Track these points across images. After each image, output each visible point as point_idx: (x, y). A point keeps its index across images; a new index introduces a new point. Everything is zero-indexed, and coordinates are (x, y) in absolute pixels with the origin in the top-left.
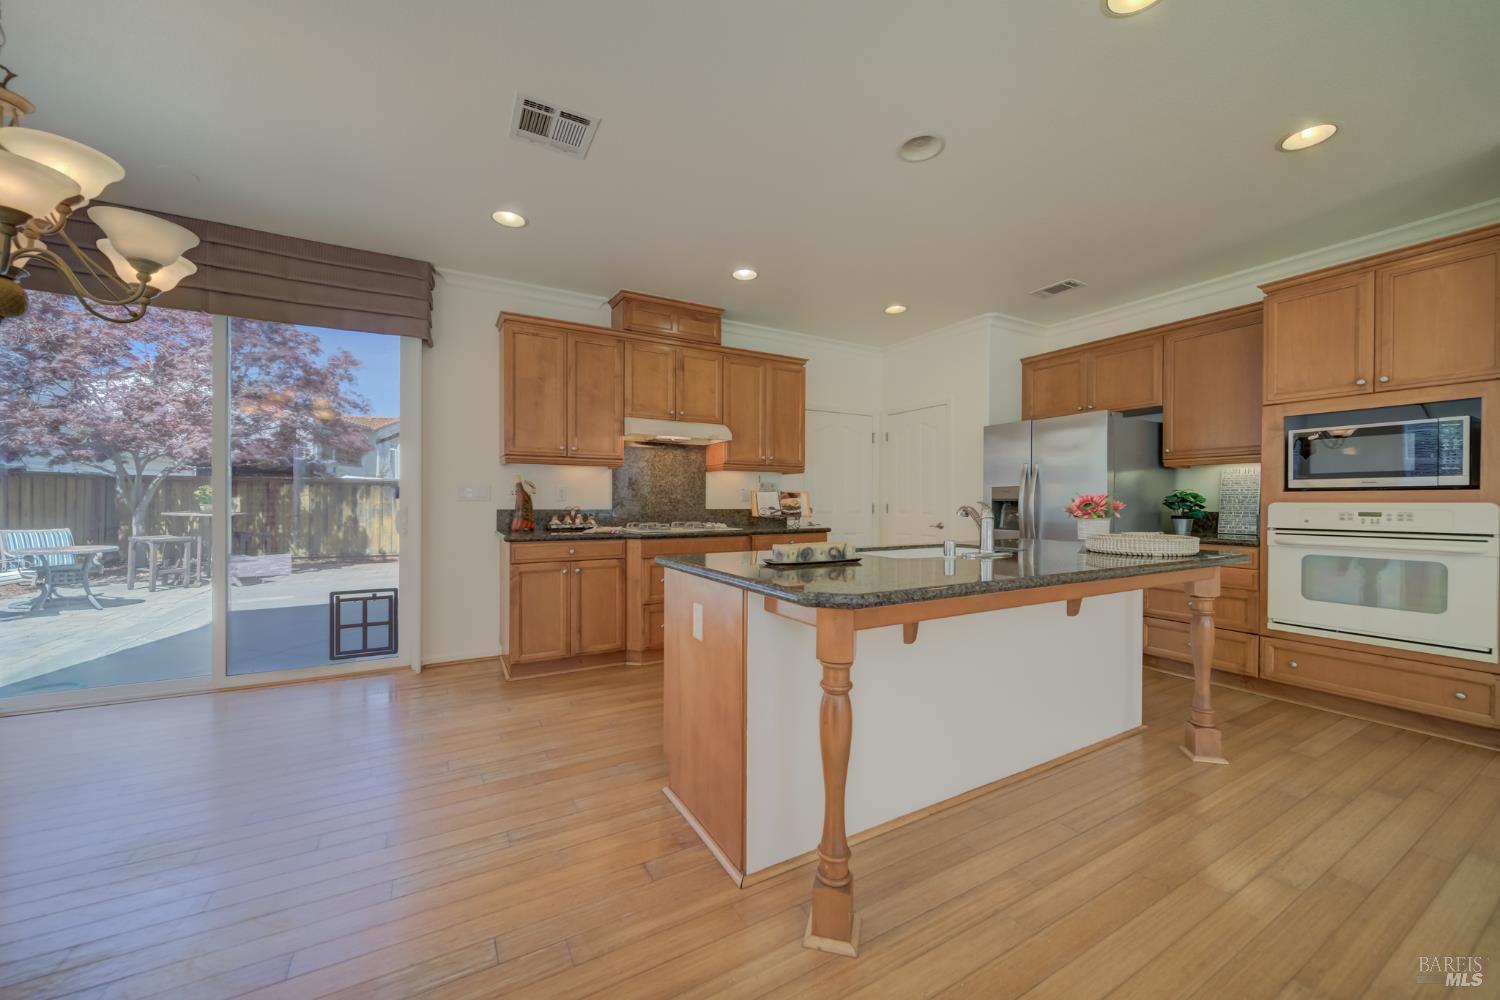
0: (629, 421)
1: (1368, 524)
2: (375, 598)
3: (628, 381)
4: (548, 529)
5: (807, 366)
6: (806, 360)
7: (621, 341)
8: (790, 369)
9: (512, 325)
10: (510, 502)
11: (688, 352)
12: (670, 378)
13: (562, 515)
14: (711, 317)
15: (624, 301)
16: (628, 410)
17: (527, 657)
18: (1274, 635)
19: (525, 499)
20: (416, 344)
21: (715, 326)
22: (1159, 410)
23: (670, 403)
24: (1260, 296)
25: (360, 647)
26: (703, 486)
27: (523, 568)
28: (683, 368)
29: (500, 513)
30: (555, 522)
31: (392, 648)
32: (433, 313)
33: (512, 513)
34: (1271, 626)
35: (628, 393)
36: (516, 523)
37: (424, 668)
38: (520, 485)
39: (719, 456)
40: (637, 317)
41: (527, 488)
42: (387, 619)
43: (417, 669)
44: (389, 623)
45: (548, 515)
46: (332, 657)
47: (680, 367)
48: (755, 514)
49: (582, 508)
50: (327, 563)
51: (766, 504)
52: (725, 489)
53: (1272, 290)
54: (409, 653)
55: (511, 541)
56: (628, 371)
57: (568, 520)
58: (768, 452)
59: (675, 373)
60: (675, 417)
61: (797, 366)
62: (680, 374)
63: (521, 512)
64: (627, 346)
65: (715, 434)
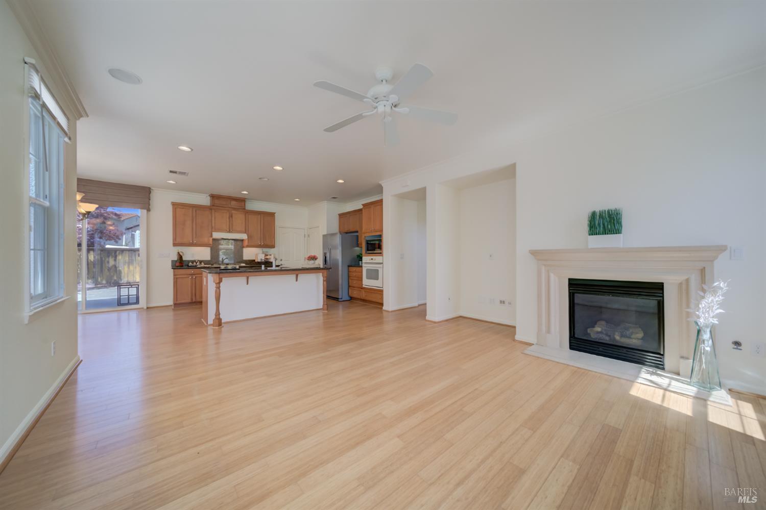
0: (214, 233)
1: (371, 261)
2: (132, 287)
3: (213, 221)
4: (188, 266)
5: (276, 215)
6: (275, 213)
7: (211, 209)
8: (270, 216)
9: (175, 205)
10: (175, 258)
11: (233, 212)
12: (228, 220)
13: (193, 262)
14: (242, 200)
15: (213, 197)
16: (213, 230)
17: (178, 302)
18: (364, 288)
19: (180, 257)
20: (145, 211)
21: (243, 203)
22: (357, 232)
23: (228, 227)
24: (361, 207)
25: (127, 302)
26: (242, 252)
27: (178, 276)
28: (232, 217)
29: (172, 261)
30: (190, 264)
31: (137, 302)
32: (150, 201)
33: (176, 261)
34: (364, 286)
35: (213, 225)
36: (178, 264)
37: (147, 308)
38: (179, 253)
39: (246, 243)
40: (217, 202)
41: (181, 254)
42: (136, 294)
43: (146, 308)
44: (136, 295)
45: (189, 261)
46: (118, 305)
47: (231, 216)
48: (256, 261)
49: (199, 259)
50: (102, 286)
51: (260, 257)
52: (250, 253)
53: (364, 205)
54: (143, 303)
55: (174, 269)
56: (213, 218)
57: (195, 263)
58: (262, 241)
59: (229, 218)
60: (229, 232)
61: (272, 215)
62: (231, 219)
63: (179, 261)
64: (213, 211)
65: (244, 236)
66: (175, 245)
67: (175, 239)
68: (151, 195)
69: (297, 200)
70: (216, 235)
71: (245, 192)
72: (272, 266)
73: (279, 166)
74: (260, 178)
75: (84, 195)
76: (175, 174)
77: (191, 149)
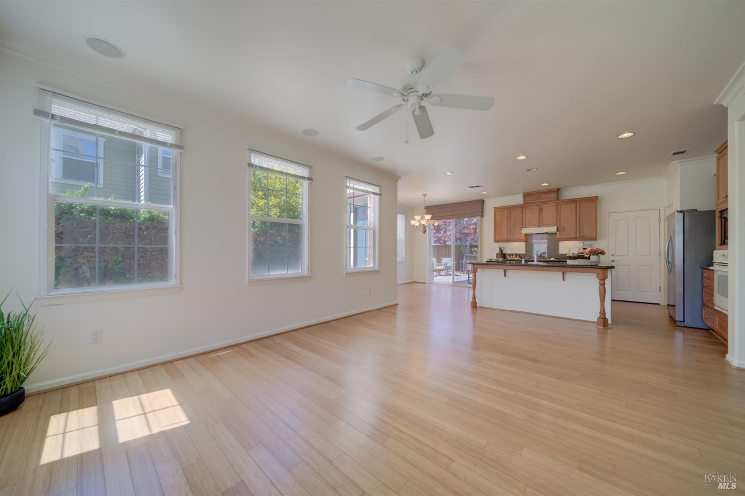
3: (524, 218)
6: (599, 196)
7: (522, 207)
10: (497, 251)
11: (544, 205)
12: (538, 214)
16: (524, 226)
19: (501, 251)
20: (480, 218)
23: (538, 222)
26: (558, 247)
28: (542, 210)
29: (496, 253)
30: (511, 257)
32: (484, 209)
34: (715, 307)
35: (524, 222)
36: (499, 257)
38: (500, 247)
39: (558, 236)
40: (529, 199)
41: (502, 248)
45: (509, 255)
56: (524, 215)
58: (577, 233)
59: (539, 212)
60: (539, 226)
61: (594, 200)
62: (541, 213)
63: (500, 254)
64: (524, 208)
65: (553, 229)
66: (496, 241)
67: (495, 237)
68: (484, 205)
69: (621, 173)
70: (526, 231)
71: (545, 184)
72: (533, 261)
73: (522, 155)
74: (529, 170)
75: (431, 216)
76: (478, 188)
77: (452, 172)
